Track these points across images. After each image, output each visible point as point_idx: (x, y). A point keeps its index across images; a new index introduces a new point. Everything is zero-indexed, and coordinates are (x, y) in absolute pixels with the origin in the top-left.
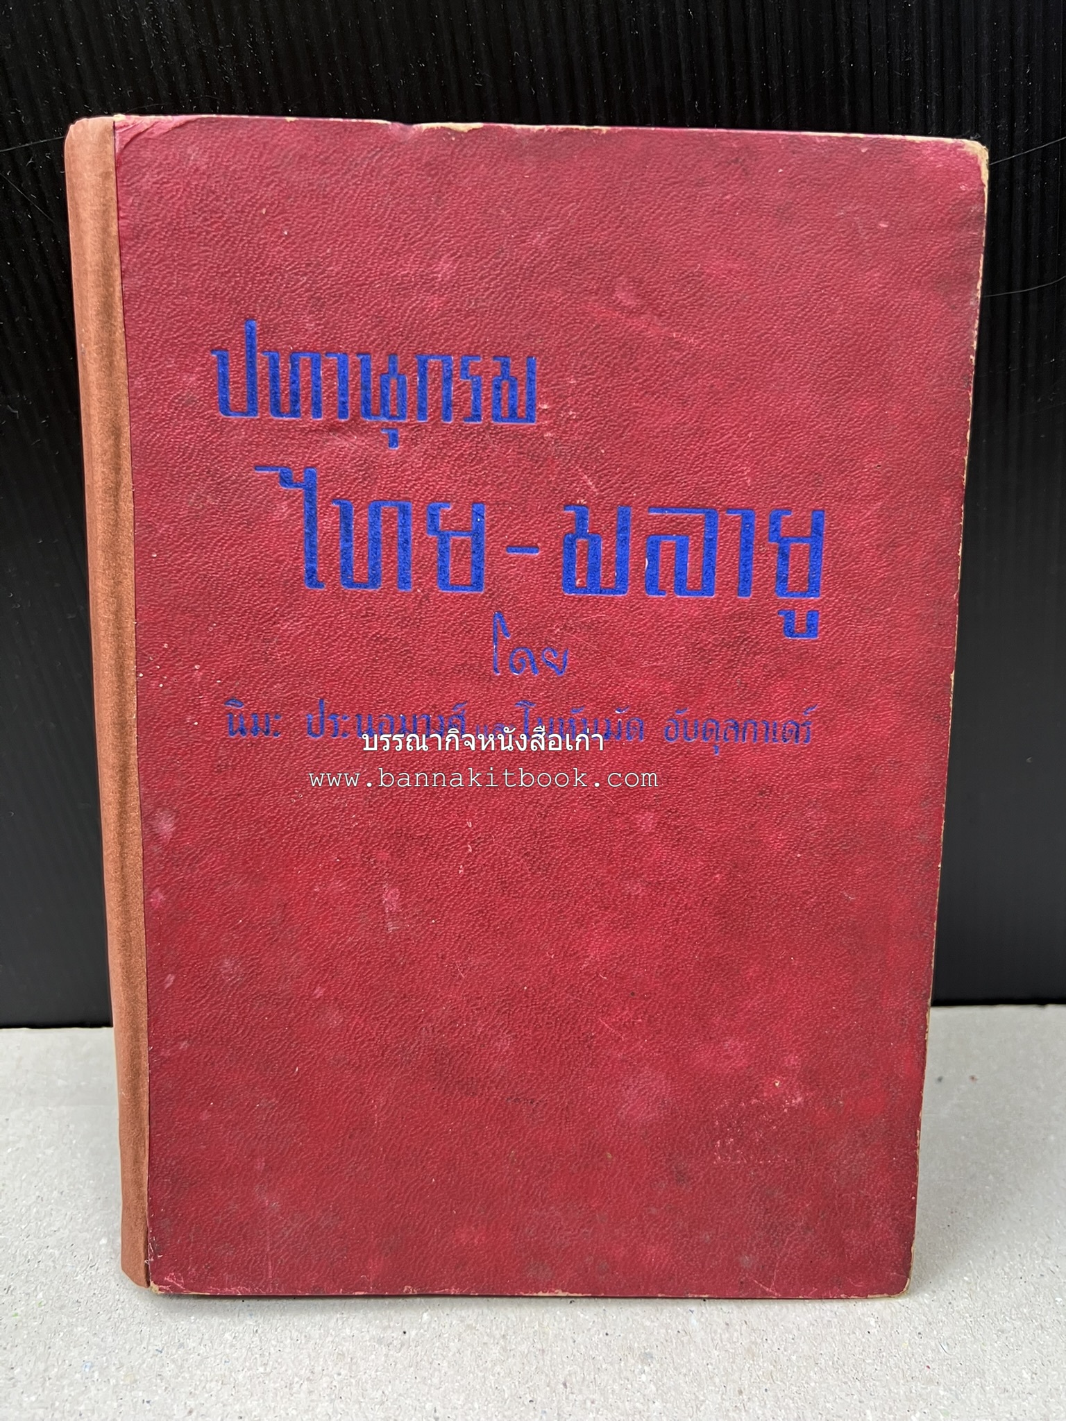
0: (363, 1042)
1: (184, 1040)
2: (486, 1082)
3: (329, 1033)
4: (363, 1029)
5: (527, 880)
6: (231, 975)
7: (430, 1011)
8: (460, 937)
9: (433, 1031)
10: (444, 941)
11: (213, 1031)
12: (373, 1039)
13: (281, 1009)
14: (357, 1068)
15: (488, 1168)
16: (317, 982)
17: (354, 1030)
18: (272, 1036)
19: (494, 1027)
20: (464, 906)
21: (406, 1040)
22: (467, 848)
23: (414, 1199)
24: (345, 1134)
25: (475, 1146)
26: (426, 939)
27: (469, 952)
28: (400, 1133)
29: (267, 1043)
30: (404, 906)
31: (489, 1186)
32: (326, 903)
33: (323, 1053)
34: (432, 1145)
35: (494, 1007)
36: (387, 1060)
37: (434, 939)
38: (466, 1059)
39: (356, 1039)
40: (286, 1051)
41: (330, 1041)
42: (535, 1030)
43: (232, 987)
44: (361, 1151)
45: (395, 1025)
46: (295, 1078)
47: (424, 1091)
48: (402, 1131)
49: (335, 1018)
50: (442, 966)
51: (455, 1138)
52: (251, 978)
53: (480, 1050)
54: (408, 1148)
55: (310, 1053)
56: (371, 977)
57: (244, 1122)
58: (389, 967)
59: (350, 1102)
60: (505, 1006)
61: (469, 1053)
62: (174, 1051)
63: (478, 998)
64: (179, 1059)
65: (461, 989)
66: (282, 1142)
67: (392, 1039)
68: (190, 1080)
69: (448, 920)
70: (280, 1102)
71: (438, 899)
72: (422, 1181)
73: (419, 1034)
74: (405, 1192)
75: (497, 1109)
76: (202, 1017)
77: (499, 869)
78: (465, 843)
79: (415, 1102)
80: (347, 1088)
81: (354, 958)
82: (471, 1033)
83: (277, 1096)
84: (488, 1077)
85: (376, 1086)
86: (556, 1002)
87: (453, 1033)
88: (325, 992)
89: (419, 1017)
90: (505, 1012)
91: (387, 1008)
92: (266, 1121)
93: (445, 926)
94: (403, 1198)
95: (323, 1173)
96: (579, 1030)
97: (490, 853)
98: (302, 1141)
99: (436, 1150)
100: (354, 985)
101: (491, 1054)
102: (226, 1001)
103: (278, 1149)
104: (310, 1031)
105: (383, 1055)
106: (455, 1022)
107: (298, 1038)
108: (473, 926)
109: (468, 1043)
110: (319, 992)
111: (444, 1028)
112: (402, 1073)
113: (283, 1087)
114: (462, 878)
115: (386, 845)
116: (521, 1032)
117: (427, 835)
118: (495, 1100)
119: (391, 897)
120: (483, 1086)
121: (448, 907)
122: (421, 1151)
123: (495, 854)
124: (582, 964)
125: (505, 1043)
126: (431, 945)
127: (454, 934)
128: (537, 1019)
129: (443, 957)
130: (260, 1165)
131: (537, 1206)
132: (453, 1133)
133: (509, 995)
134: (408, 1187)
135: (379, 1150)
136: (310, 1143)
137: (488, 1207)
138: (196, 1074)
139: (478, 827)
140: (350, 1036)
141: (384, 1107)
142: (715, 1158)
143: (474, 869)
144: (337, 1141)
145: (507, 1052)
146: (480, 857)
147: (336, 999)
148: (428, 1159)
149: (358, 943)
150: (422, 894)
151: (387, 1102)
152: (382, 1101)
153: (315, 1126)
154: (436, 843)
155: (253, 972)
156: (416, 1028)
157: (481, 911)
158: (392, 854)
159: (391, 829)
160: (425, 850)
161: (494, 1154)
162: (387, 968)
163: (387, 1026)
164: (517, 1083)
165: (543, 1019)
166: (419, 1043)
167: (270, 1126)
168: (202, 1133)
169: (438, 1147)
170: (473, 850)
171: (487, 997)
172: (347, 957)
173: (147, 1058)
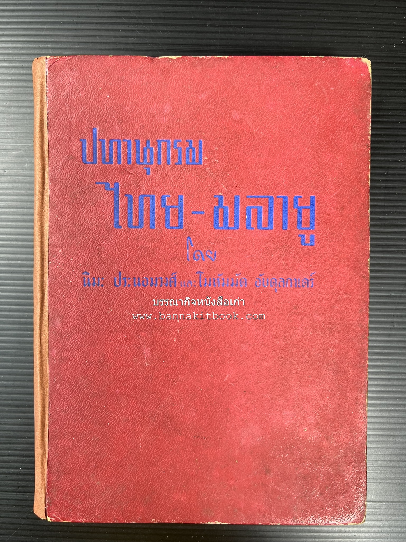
0: (136, 412)
1: (63, 411)
2: (186, 430)
3: (122, 408)
4: (136, 407)
5: (201, 344)
6: (82, 384)
7: (163, 399)
8: (175, 368)
9: (164, 408)
10: (168, 370)
11: (75, 408)
12: (140, 411)
13: (103, 398)
14: (133, 423)
15: (187, 466)
16: (117, 387)
17: (132, 407)
18: (99, 410)
19: (189, 406)
20: (176, 355)
21: (153, 412)
22: (177, 331)
23: (156, 480)
24: (128, 452)
25: (181, 457)
26: (161, 369)
27: (178, 374)
28: (150, 452)
29: (97, 413)
30: (152, 355)
31: (187, 475)
32: (121, 354)
33: (119, 417)
34: (164, 456)
35: (189, 398)
36: (145, 420)
37: (164, 369)
38: (177, 419)
39: (132, 411)
40: (104, 416)
41: (123, 412)
42: (206, 407)
43: (83, 389)
44: (134, 459)
45: (149, 405)
46: (108, 427)
47: (160, 433)
48: (151, 450)
49: (124, 402)
50: (168, 380)
51: (173, 453)
52: (91, 385)
53: (183, 416)
54: (154, 458)
55: (114, 417)
56: (139, 385)
57: (87, 446)
58: (146, 381)
59: (130, 438)
60: (193, 397)
61: (179, 417)
62: (59, 416)
63: (182, 394)
64: (61, 419)
65: (175, 390)
66: (102, 455)
67: (147, 411)
68: (66, 428)
69: (170, 361)
70: (102, 438)
71: (166, 352)
72: (160, 472)
73: (158, 409)
74: (153, 477)
75: (190, 441)
76: (71, 401)
77: (190, 340)
78: (176, 329)
79: (157, 438)
80: (129, 432)
81: (132, 377)
82: (179, 408)
83: (100, 435)
84: (186, 427)
85: (141, 431)
86: (214, 395)
87: (172, 409)
88: (120, 392)
89: (158, 402)
90: (193, 400)
91: (145, 398)
92: (96, 446)
93: (169, 363)
94: (152, 479)
95: (119, 468)
96: (224, 407)
97: (186, 333)
98: (110, 455)
99: (165, 459)
100: (132, 388)
101: (187, 417)
102: (81, 395)
103: (101, 458)
104: (114, 407)
105: (143, 418)
106: (173, 404)
107: (109, 410)
108: (180, 363)
109: (178, 412)
110: (118, 391)
111: (169, 406)
112: (151, 425)
113: (103, 431)
114: (176, 343)
115: (145, 330)
116: (200, 408)
117: (162, 326)
118: (190, 437)
119: (146, 351)
120: (184, 431)
121: (170, 355)
122: (159, 459)
123: (189, 334)
124: (224, 379)
125: (193, 413)
126: (163, 371)
127: (172, 367)
128: (206, 402)
129: (168, 376)
130: (93, 465)
131: (207, 483)
132: (172, 451)
133: (195, 392)
134: (154, 475)
135: (142, 459)
136: (114, 455)
137: (187, 484)
138: (68, 426)
139: (182, 322)
140: (130, 410)
141: (144, 440)
142: (281, 462)
143: (180, 339)
144: (125, 455)
145: (194, 416)
146: (182, 335)
147: (125, 394)
148: (162, 463)
149: (134, 371)
150: (160, 350)
151: (145, 438)
152: (143, 437)
153: (116, 448)
154: (165, 329)
155: (91, 383)
156: (157, 406)
157: (183, 357)
158: (147, 334)
159: (148, 323)
160: (161, 332)
161: (189, 460)
162: (145, 381)
163: (145, 406)
164: (198, 430)
165: (209, 402)
166: (158, 413)
167: (97, 448)
168: (69, 451)
169: (166, 457)
170: (180, 332)
171: (186, 393)
172: (129, 376)
173: (48, 419)
